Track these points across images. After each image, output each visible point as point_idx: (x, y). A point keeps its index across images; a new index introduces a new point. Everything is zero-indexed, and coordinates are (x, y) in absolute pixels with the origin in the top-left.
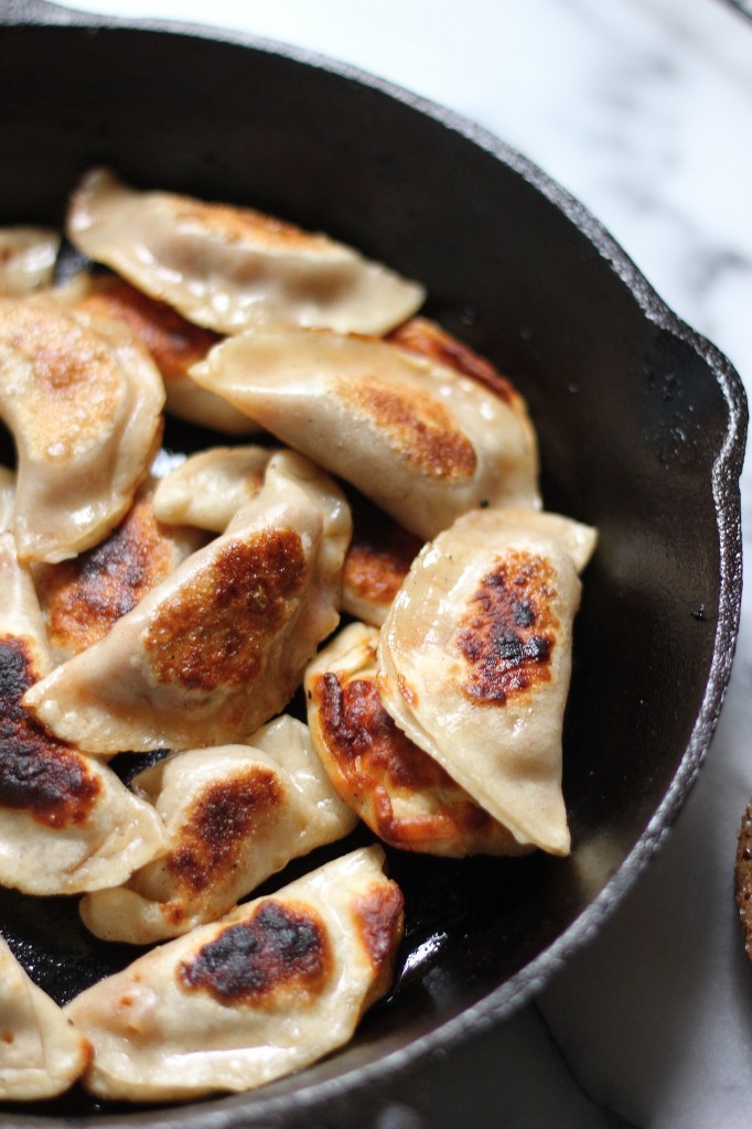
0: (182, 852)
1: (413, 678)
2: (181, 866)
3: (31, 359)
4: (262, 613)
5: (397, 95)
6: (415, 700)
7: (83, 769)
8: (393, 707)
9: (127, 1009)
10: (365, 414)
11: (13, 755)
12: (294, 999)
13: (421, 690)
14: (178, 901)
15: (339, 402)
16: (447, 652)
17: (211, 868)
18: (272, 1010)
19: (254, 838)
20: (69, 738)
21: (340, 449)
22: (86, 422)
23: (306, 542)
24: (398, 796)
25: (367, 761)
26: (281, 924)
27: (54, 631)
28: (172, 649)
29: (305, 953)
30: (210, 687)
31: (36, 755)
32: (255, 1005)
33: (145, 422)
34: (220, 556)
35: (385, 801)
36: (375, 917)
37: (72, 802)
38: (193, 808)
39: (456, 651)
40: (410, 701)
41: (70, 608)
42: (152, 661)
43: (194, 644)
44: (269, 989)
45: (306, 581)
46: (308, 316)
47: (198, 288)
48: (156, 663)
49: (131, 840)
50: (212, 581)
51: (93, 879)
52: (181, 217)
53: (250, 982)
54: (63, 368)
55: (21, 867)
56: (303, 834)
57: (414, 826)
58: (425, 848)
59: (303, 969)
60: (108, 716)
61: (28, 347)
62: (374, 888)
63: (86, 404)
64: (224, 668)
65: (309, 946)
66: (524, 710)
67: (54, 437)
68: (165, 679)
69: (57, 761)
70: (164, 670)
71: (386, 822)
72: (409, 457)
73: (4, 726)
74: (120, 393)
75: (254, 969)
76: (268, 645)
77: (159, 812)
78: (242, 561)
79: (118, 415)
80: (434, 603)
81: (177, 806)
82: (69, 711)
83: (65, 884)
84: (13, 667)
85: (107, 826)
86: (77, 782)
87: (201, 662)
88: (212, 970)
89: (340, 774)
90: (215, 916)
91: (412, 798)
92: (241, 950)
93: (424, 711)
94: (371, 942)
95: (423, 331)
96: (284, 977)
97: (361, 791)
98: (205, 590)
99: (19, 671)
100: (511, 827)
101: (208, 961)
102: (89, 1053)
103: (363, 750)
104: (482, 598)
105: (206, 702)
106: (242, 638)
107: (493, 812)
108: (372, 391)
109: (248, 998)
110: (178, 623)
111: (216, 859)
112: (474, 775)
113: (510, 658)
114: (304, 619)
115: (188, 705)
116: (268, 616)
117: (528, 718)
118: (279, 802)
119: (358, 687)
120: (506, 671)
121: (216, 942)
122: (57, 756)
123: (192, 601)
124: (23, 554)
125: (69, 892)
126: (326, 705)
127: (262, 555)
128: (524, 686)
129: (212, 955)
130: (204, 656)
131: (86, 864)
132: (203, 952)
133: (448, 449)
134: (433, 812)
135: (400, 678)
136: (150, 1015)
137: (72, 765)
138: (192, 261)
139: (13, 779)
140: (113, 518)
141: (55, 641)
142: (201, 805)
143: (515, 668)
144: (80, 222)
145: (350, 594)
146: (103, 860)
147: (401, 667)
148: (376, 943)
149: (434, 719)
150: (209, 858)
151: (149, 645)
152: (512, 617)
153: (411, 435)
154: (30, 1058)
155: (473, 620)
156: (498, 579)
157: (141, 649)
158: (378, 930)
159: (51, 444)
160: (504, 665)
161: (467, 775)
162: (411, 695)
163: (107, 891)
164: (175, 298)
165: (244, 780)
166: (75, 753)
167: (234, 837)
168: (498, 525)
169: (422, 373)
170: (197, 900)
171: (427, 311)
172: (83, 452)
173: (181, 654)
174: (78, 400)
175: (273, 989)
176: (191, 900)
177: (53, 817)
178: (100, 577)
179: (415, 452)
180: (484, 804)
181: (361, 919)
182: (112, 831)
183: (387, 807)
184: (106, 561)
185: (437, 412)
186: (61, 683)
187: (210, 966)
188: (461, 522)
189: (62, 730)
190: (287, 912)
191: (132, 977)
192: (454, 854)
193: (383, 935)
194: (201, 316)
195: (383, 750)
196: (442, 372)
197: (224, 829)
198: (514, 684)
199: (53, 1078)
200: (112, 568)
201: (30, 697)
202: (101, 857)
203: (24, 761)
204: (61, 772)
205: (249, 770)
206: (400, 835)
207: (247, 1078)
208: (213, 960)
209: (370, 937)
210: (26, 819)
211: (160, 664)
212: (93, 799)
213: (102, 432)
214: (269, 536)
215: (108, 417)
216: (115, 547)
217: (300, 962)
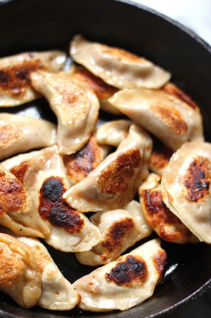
0: (106, 241)
1: (172, 193)
2: (106, 245)
3: (62, 94)
4: (129, 173)
5: (168, 20)
6: (172, 200)
7: (79, 217)
8: (166, 201)
9: (91, 286)
10: (158, 115)
11: (59, 212)
12: (137, 284)
13: (174, 197)
14: (105, 255)
15: (151, 111)
16: (181, 185)
17: (114, 246)
18: (131, 287)
19: (126, 237)
20: (75, 208)
21: (151, 125)
22: (78, 114)
23: (141, 152)
24: (166, 226)
25: (157, 215)
26: (134, 263)
27: (69, 174)
28: (105, 183)
29: (141, 271)
30: (114, 194)
31: (66, 213)
32: (127, 286)
33: (94, 114)
34: (118, 157)
35: (162, 228)
36: (160, 260)
37: (76, 227)
38: (110, 229)
39: (183, 185)
40: (171, 200)
41: (73, 167)
42: (99, 187)
43: (111, 182)
44: (131, 281)
45: (141, 163)
46: (140, 83)
47: (108, 73)
48: (100, 187)
49: (92, 238)
50: (116, 164)
51: (81, 248)
52: (104, 52)
53: (126, 279)
54: (71, 97)
55: (61, 244)
56: (139, 236)
57: (171, 235)
58: (173, 241)
59: (140, 276)
60: (86, 201)
61: (61, 90)
62: (159, 252)
63: (78, 108)
64: (118, 188)
65: (141, 269)
66: (202, 203)
67: (69, 118)
68: (102, 192)
69: (71, 215)
70: (102, 189)
71: (163, 234)
72: (170, 128)
73: (56, 204)
74: (88, 105)
75: (126, 276)
76: (130, 182)
77: (100, 229)
78: (124, 158)
79: (87, 112)
80: (177, 171)
81: (105, 228)
82: (75, 200)
83: (73, 249)
84: (59, 186)
85: (85, 233)
86: (78, 221)
87: (112, 187)
88: (115, 276)
89: (150, 219)
90: (114, 259)
91: (170, 227)
92: (123, 270)
93: (175, 203)
94: (158, 268)
95: (171, 87)
96: (135, 278)
97: (156, 224)
98: (114, 166)
99: (61, 187)
100: (198, 237)
101: (114, 273)
102: (80, 297)
103: (156, 212)
104: (190, 169)
105: (113, 198)
106: (123, 180)
107: (194, 233)
108: (160, 108)
109: (125, 284)
110: (106, 176)
111: (116, 243)
112: (189, 222)
113: (198, 188)
114: (140, 173)
115: (108, 198)
116: (130, 173)
117: (203, 205)
118: (133, 227)
119: (155, 194)
120: (197, 192)
121: (116, 267)
122: (72, 213)
123: (110, 169)
124: (61, 152)
125: (74, 252)
126: (146, 199)
127: (130, 156)
128: (202, 196)
129: (115, 271)
130: (113, 185)
131: (80, 244)
132: (113, 270)
133: (180, 125)
134: (176, 231)
135: (168, 193)
136: (97, 288)
137: (76, 216)
138: (107, 65)
139: (59, 219)
140: (85, 142)
141: (69, 177)
142: (112, 228)
143: (200, 191)
144: (73, 51)
145: (151, 165)
146: (84, 243)
147: (168, 189)
148: (159, 268)
149: (177, 205)
150: (114, 243)
151: (99, 182)
152: (199, 176)
153: (170, 121)
154: (64, 299)
155: (188, 176)
156: (194, 164)
157: (96, 183)
158: (160, 264)
159: (69, 120)
160: (197, 190)
161: (187, 222)
162: (171, 198)
163: (85, 252)
164: (102, 76)
165: (124, 221)
166: (77, 212)
167: (121, 237)
168: (193, 147)
169: (172, 101)
170: (110, 255)
171: (172, 81)
172: (78, 122)
173: (107, 184)
174: (76, 107)
175: (132, 281)
176: (108, 255)
177: (70, 230)
178: (82, 159)
179: (172, 126)
180: (191, 230)
181: (155, 261)
182: (87, 235)
183: (163, 229)
184: (83, 154)
185: (177, 114)
186: (73, 192)
187: (114, 275)
188: (184, 146)
189: (73, 206)
190: (135, 259)
191: (92, 277)
192: (182, 243)
193: (162, 266)
194: (110, 82)
195: (162, 212)
196: (177, 101)
197: (118, 235)
198: (200, 195)
199: (70, 305)
200: (85, 156)
201: (65, 196)
202: (84, 242)
203: (62, 214)
204: (73, 218)
205: (126, 218)
206: (167, 237)
207: (124, 307)
208: (115, 273)
209: (158, 266)
210: (63, 230)
211: (101, 187)
212: (82, 226)
213: (83, 117)
214: (132, 151)
215: (85, 112)
216: (85, 150)
217: (139, 274)
